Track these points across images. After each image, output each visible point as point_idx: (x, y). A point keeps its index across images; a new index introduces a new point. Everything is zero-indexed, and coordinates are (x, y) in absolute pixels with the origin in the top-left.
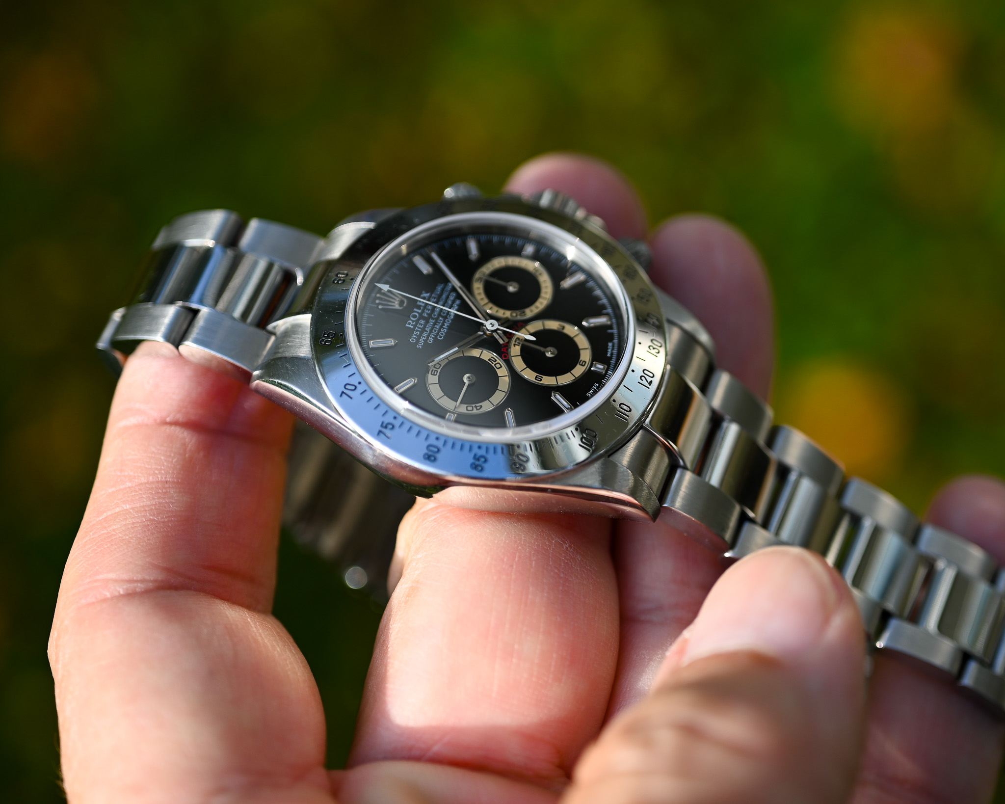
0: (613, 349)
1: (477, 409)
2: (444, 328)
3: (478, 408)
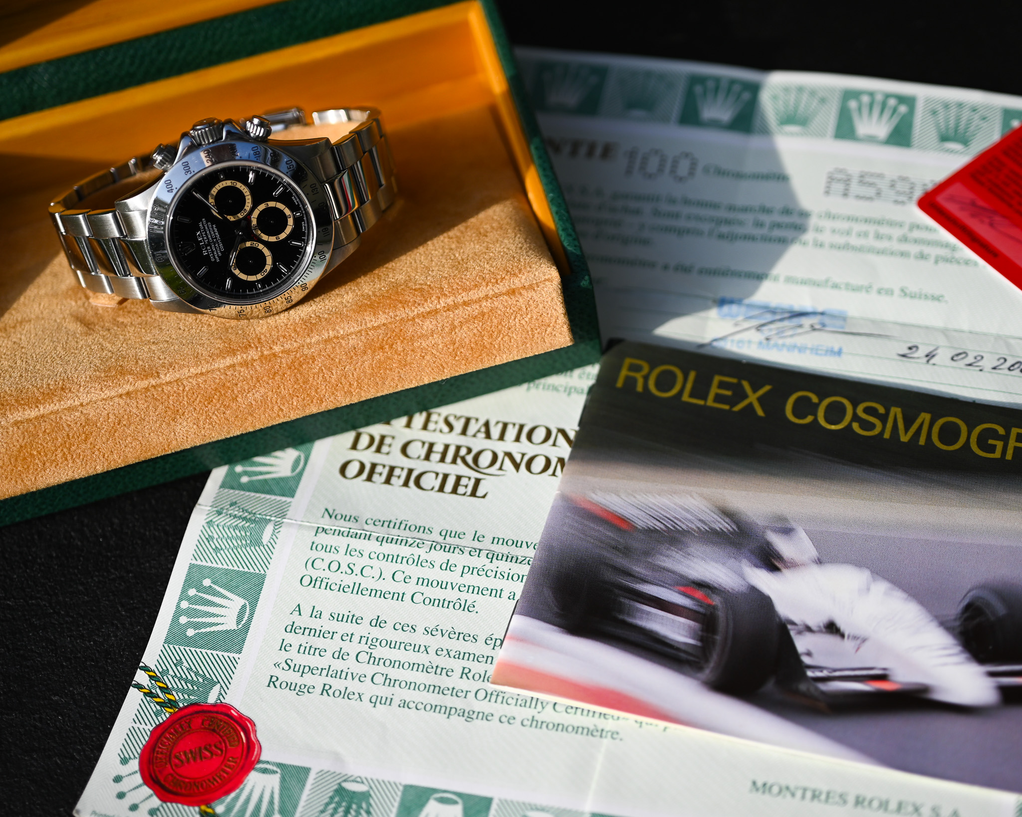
1: (266, 272)
2: (220, 244)
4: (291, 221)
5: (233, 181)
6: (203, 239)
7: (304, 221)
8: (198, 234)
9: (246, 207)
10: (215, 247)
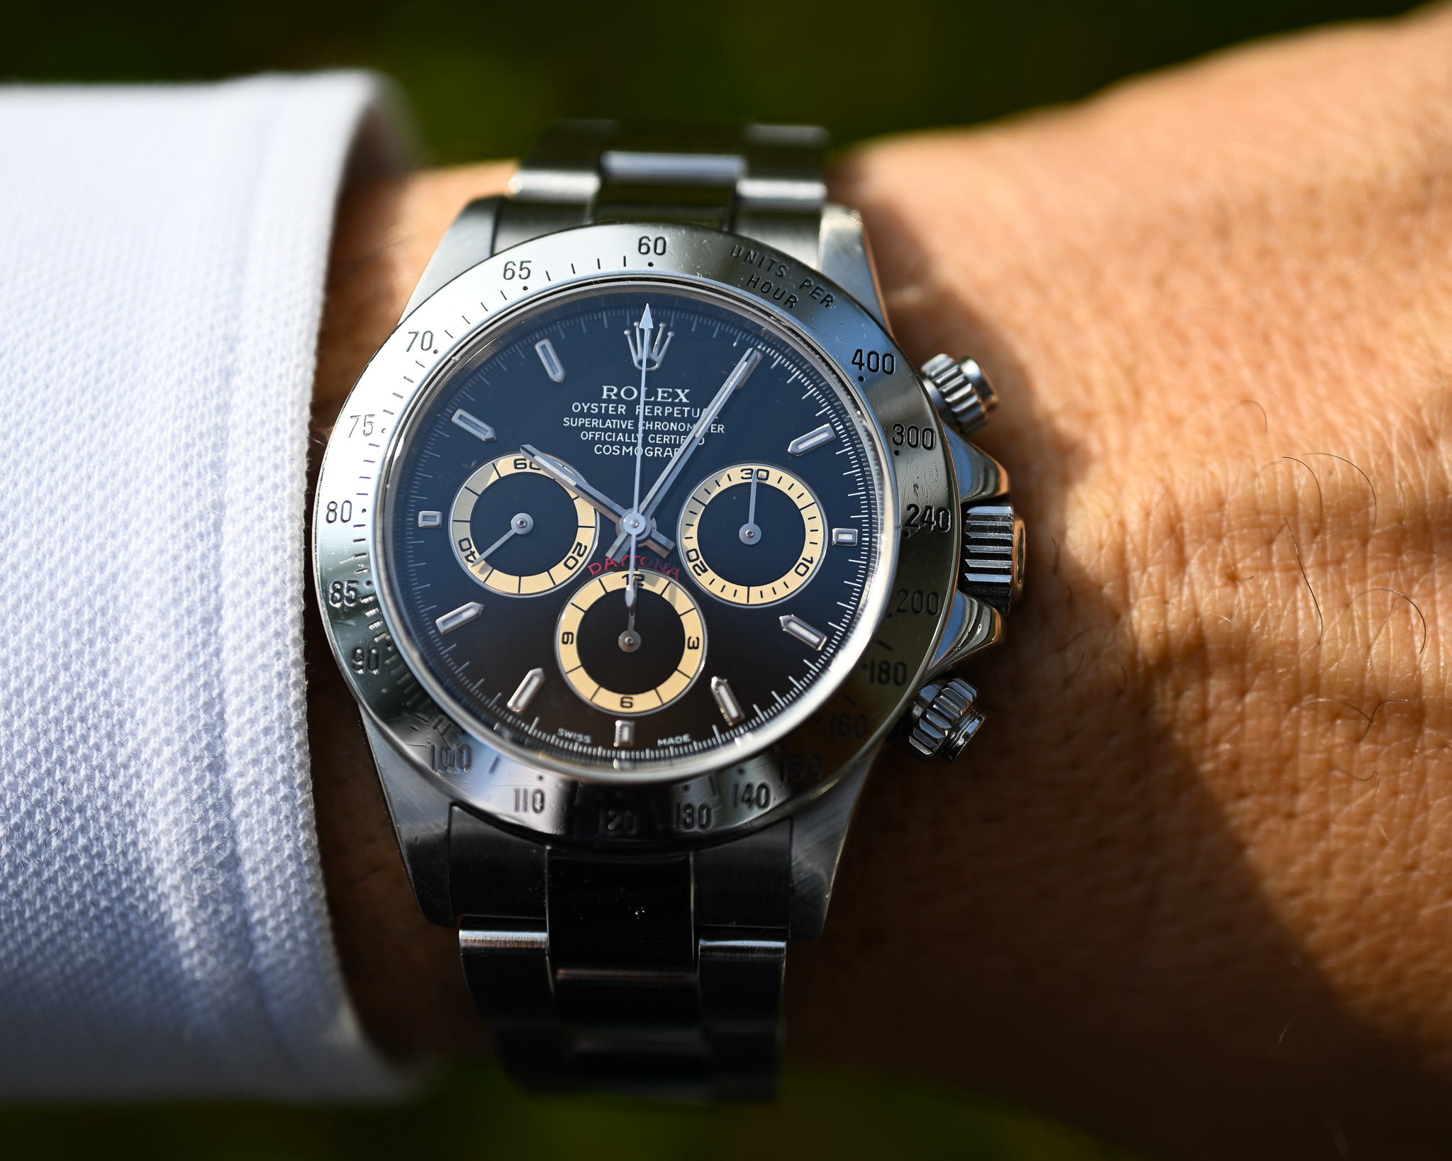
0: (675, 746)
1: (467, 557)
2: (621, 450)
3: (471, 558)
4: (608, 700)
5: (812, 567)
6: (655, 403)
7: (594, 744)
8: (682, 396)
9: (710, 574)
10: (617, 431)
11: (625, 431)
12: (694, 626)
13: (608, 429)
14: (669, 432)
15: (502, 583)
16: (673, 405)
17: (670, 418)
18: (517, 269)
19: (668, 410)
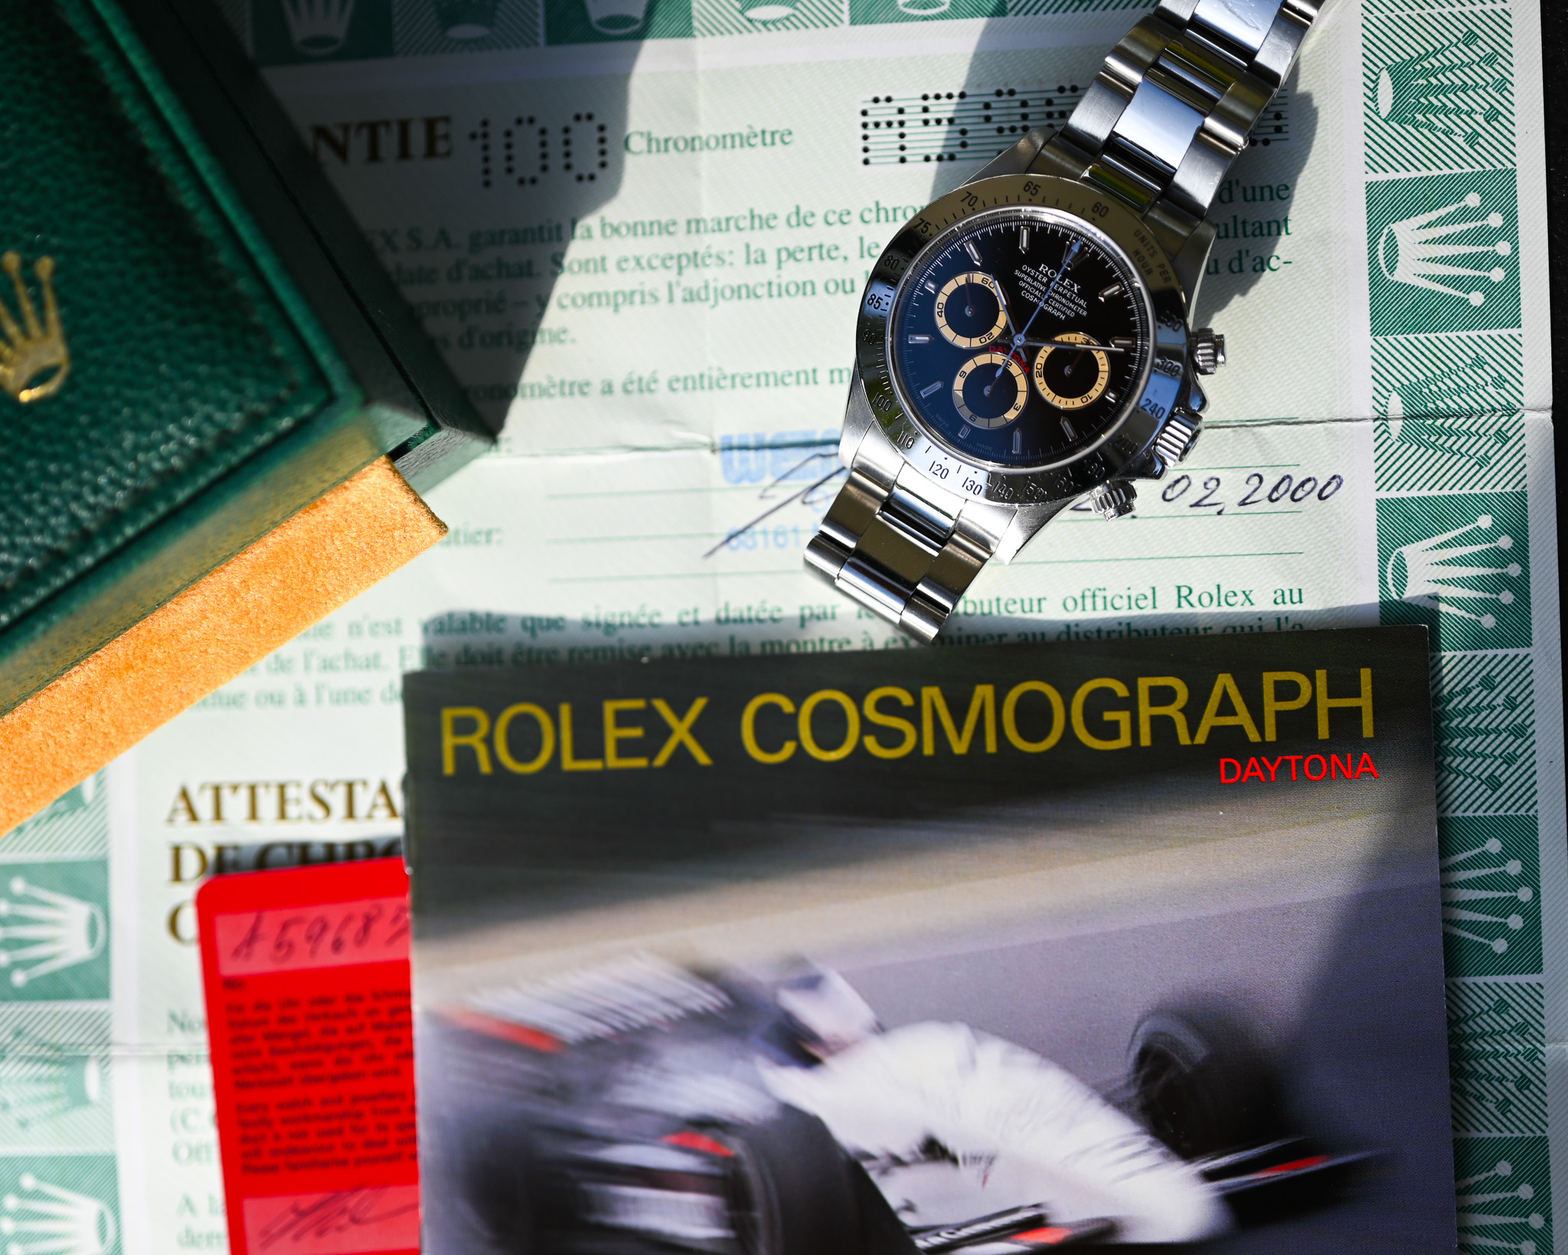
1: (939, 312)
2: (1034, 299)
3: (940, 314)
4: (965, 413)
5: (1090, 401)
6: (1062, 285)
7: (949, 429)
8: (1076, 288)
9: (1042, 380)
10: (1037, 289)
11: (1040, 291)
12: (1021, 399)
13: (1033, 286)
14: (1060, 303)
15: (948, 333)
16: (1069, 290)
17: (1064, 296)
18: (1032, 187)
19: (1065, 292)
